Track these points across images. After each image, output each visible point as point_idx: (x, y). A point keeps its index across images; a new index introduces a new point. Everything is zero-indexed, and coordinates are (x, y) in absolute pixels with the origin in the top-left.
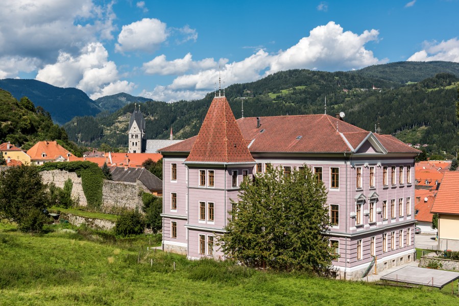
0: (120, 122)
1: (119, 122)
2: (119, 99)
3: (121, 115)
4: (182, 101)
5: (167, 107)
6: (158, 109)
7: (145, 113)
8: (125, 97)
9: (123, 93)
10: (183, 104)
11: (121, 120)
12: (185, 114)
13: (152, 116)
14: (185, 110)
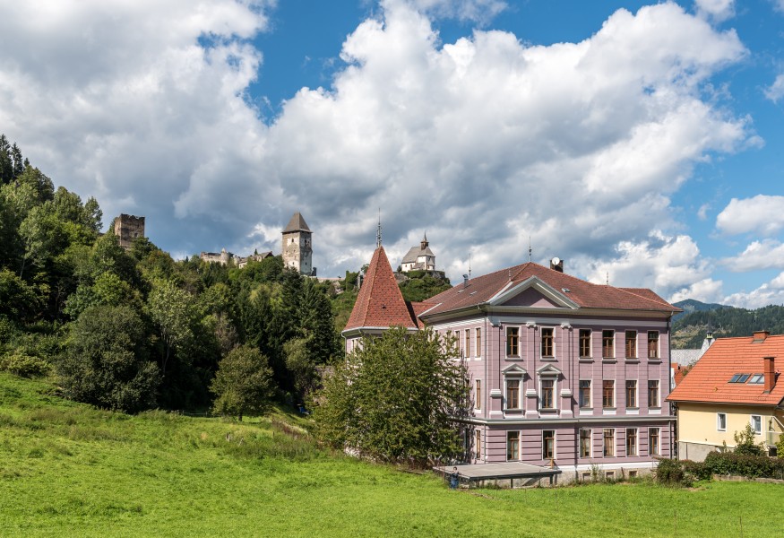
0: (678, 338)
1: (676, 338)
2: (685, 307)
3: (680, 329)
4: (771, 306)
5: (748, 315)
6: (733, 319)
7: (713, 325)
8: (693, 304)
9: (689, 300)
10: (771, 310)
11: (680, 336)
12: (774, 325)
13: (724, 329)
14: (773, 319)
